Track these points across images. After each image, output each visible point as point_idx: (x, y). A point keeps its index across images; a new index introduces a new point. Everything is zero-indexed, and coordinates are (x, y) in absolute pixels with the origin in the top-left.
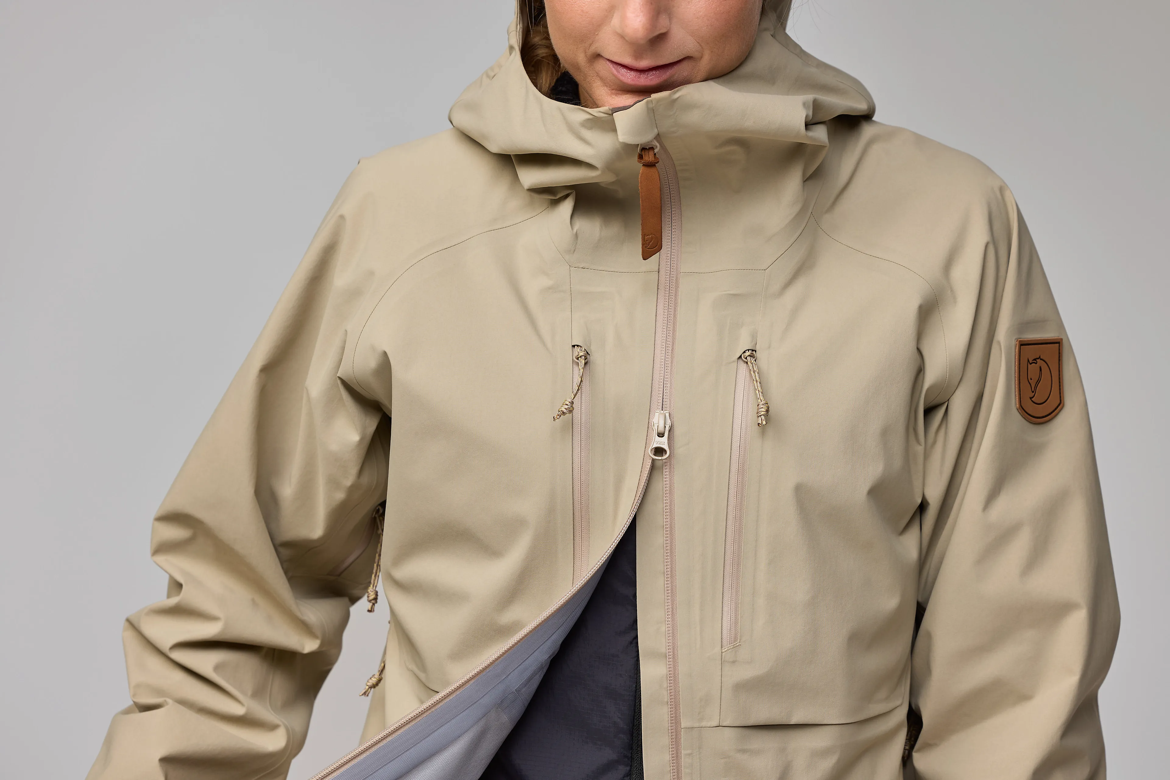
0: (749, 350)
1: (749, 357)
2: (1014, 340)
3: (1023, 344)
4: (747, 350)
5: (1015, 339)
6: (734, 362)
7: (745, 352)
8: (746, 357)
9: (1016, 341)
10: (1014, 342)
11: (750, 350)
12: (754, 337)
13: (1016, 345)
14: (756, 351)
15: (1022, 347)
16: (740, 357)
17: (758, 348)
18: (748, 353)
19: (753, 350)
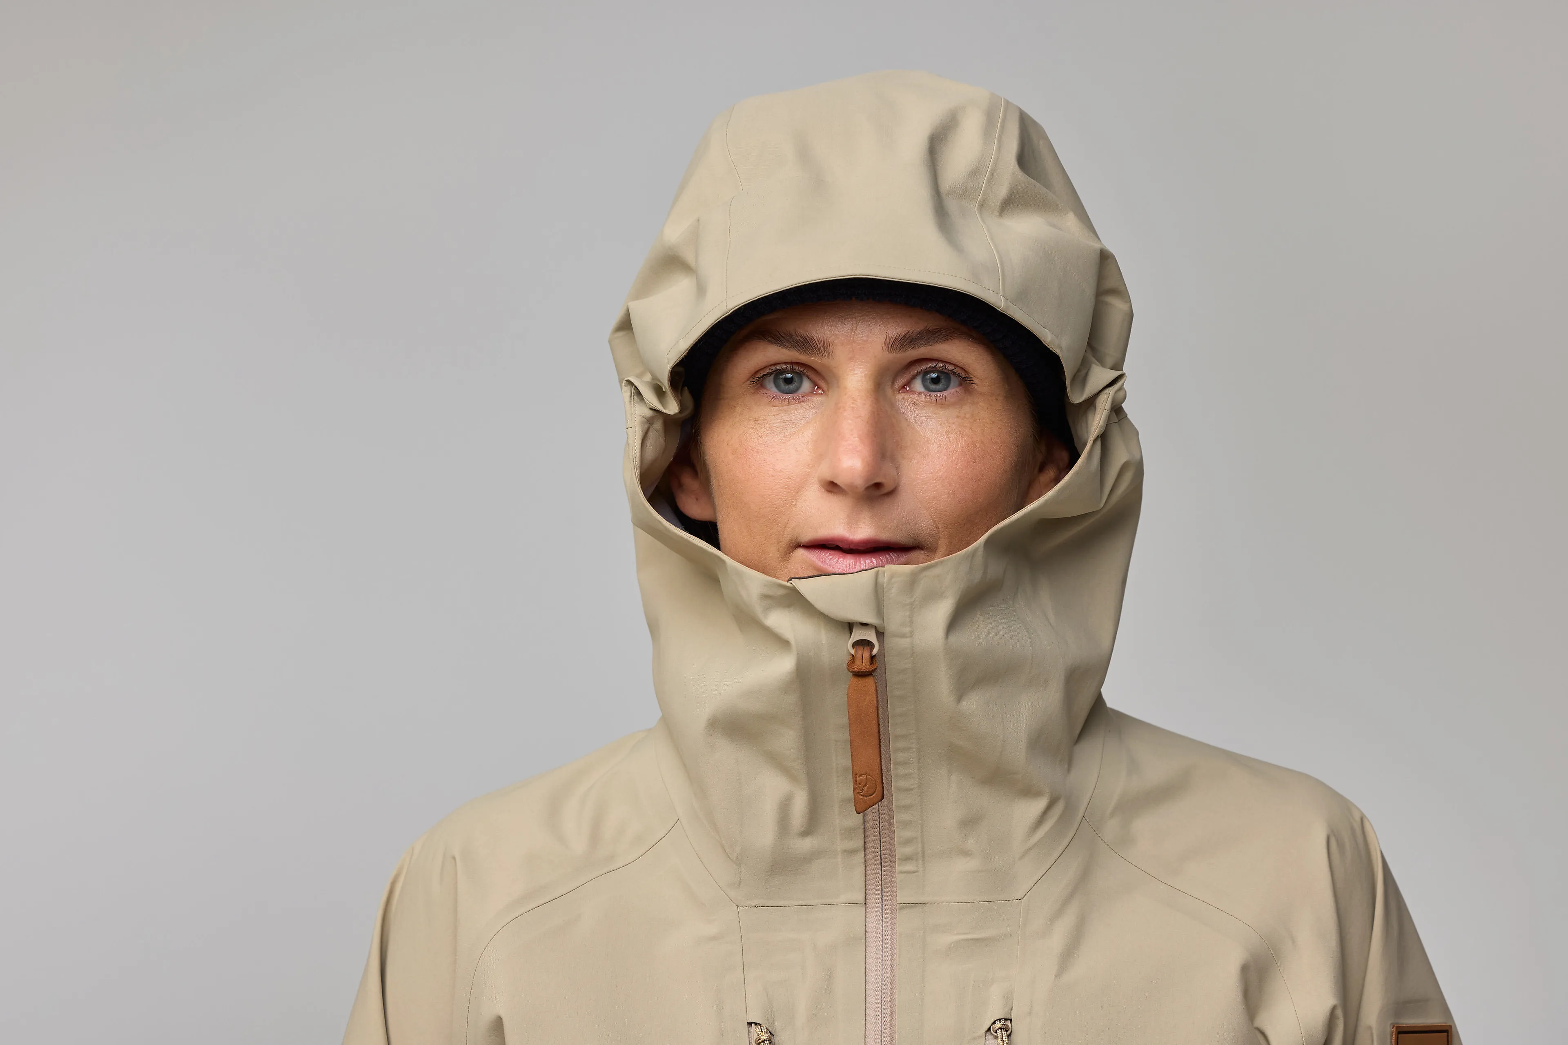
0: (1000, 1020)
1: (1000, 1030)
2: (1389, 1026)
3: (1401, 1032)
4: (997, 1020)
5: (1391, 1024)
6: (979, 1037)
7: (994, 1023)
8: (996, 1031)
9: (1392, 1026)
10: (1389, 1029)
11: (1003, 1019)
12: (1008, 999)
13: (1392, 1033)
14: (1011, 1020)
15: (1399, 1035)
16: (989, 1029)
17: (1013, 1017)
18: (998, 1025)
19: (1006, 1020)
